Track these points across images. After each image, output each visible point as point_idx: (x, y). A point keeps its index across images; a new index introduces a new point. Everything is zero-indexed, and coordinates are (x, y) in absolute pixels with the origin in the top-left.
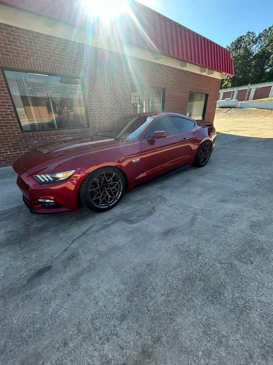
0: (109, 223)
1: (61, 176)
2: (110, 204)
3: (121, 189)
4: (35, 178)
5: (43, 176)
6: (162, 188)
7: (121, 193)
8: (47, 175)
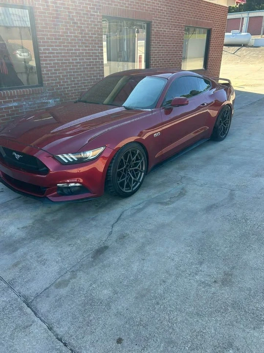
0: (141, 207)
1: (90, 154)
2: (133, 187)
3: (144, 169)
4: (56, 157)
5: (65, 155)
6: (182, 169)
7: (143, 173)
8: (70, 154)
